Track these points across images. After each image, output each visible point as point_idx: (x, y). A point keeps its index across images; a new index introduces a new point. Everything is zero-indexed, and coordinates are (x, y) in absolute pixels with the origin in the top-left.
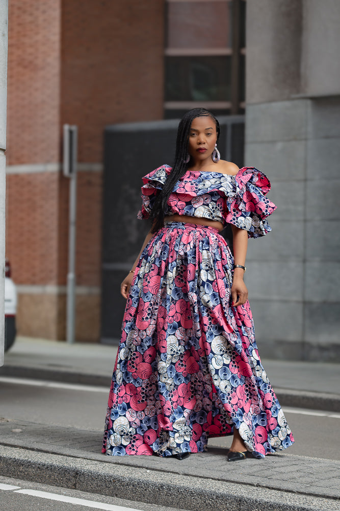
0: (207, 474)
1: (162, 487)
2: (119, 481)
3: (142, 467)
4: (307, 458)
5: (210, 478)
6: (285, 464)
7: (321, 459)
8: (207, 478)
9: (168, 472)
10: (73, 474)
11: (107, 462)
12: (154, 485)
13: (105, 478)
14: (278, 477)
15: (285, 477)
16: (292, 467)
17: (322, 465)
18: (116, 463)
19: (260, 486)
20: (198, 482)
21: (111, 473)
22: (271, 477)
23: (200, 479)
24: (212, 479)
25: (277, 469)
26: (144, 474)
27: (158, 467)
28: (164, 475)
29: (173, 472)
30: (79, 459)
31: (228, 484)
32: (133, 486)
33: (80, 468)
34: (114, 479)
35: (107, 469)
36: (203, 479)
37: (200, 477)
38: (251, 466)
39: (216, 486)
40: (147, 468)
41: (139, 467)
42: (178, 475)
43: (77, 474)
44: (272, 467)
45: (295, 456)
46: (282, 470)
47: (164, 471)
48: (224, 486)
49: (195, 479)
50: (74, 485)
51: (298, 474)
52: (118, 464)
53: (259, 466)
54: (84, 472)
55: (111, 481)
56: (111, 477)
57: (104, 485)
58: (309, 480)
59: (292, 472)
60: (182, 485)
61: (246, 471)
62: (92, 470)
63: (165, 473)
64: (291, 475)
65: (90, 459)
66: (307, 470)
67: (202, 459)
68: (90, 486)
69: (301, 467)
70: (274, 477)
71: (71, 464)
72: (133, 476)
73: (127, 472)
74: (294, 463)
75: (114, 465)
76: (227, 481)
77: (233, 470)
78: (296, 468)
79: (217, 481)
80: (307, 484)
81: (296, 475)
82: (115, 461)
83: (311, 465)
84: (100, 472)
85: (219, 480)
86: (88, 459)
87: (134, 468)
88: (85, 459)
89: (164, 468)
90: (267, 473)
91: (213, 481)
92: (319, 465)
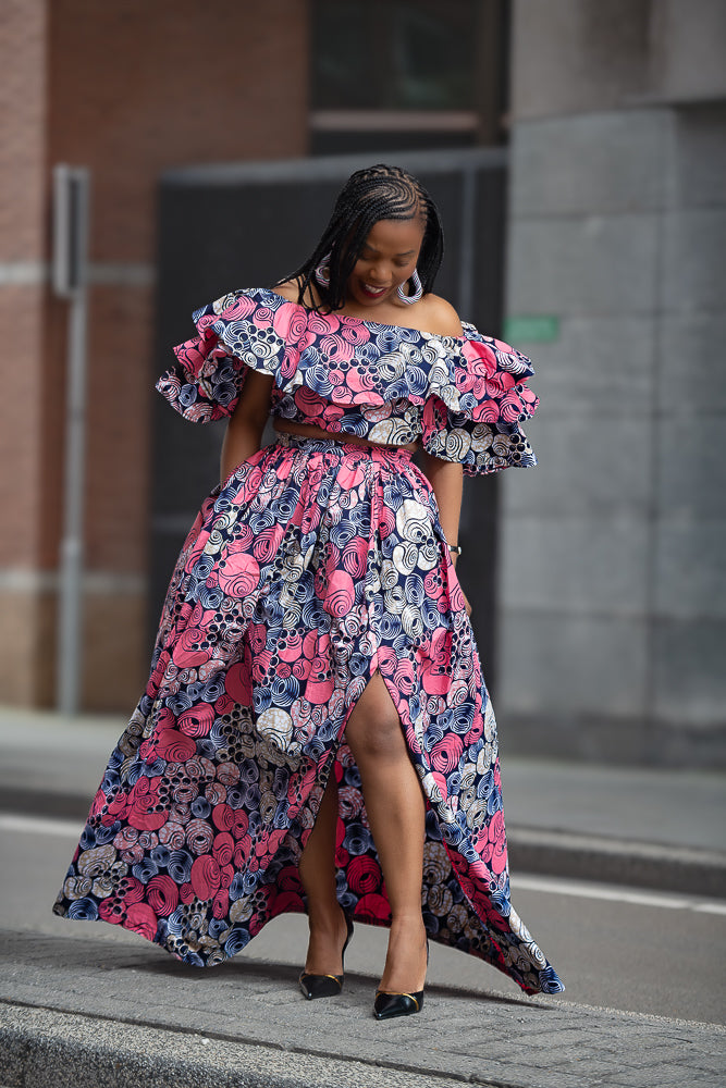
0: (351, 1051)
1: (235, 1081)
2: (130, 1065)
3: (193, 1032)
4: (610, 1011)
5: (357, 1060)
6: (549, 1026)
7: (646, 1017)
8: (351, 1059)
9: (256, 1043)
10: (17, 1048)
11: (105, 1018)
12: (218, 1075)
13: (97, 1059)
14: (525, 1059)
15: (542, 1058)
16: (565, 1032)
17: (644, 1030)
18: (127, 1021)
19: (478, 1081)
20: (325, 1070)
21: (112, 1046)
22: (507, 1059)
23: (332, 1063)
24: (363, 1062)
25: (527, 1040)
26: (196, 1048)
27: (231, 1030)
28: (243, 1052)
29: (267, 1045)
30: (37, 1011)
31: (399, 1074)
32: (166, 1078)
33: (35, 1033)
34: (120, 1061)
35: (105, 1035)
36: (339, 1062)
37: (334, 1057)
38: (464, 1029)
39: (369, 1079)
40: (204, 1034)
41: (185, 1031)
42: (278, 1052)
43: (28, 1048)
44: (515, 1035)
45: (580, 1006)
46: (540, 1041)
47: (246, 1041)
48: (389, 1081)
49: (320, 1061)
50: (19, 1077)
51: (578, 1053)
52: (133, 1022)
53: (482, 1031)
54: (45, 1044)
55: (110, 1067)
56: (112, 1055)
57: (94, 1076)
58: (601, 1067)
59: (562, 1046)
60: (285, 1077)
61: (446, 1043)
62: (65, 1037)
63: (247, 1047)
64: (557, 1055)
65: (64, 1011)
66: (602, 1044)
67: (343, 1010)
68: (60, 1078)
69: (588, 1036)
70: (515, 1059)
71: (15, 1023)
72: (165, 1054)
73: (151, 1044)
74: (572, 1024)
75: (123, 1026)
76: (398, 1067)
77: (417, 1039)
78: (575, 1036)
79: (372, 1068)
80: (596, 1077)
81: (571, 1055)
82: (125, 1016)
83: (614, 1031)
84: (85, 1045)
85: (378, 1065)
86: (58, 1011)
87: (171, 1033)
88: (51, 1009)
89: (246, 1034)
90: (500, 1048)
91: (364, 1067)
92: (633, 1030)
